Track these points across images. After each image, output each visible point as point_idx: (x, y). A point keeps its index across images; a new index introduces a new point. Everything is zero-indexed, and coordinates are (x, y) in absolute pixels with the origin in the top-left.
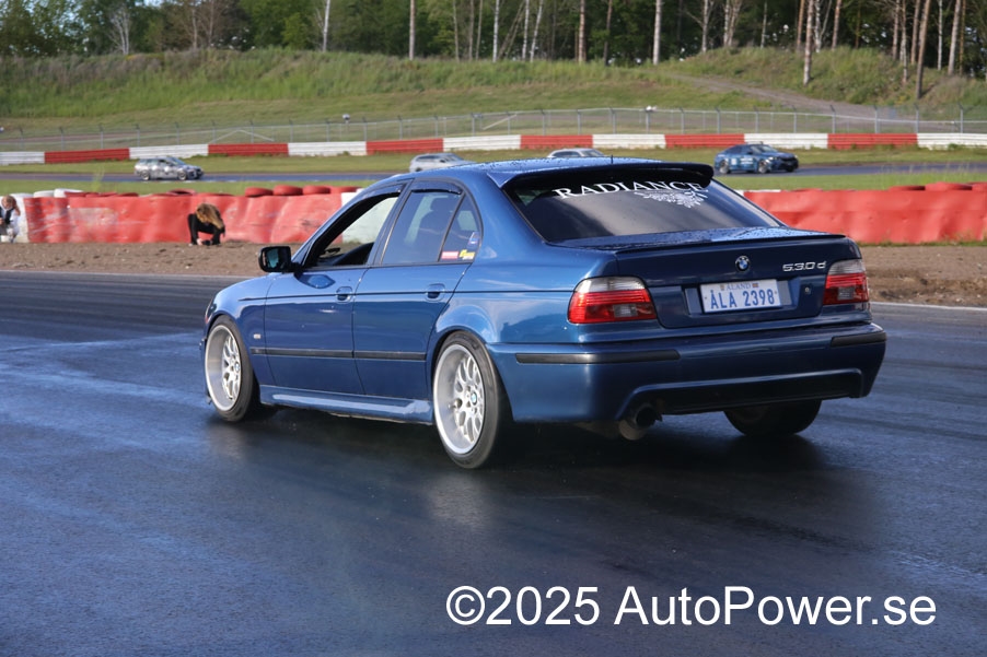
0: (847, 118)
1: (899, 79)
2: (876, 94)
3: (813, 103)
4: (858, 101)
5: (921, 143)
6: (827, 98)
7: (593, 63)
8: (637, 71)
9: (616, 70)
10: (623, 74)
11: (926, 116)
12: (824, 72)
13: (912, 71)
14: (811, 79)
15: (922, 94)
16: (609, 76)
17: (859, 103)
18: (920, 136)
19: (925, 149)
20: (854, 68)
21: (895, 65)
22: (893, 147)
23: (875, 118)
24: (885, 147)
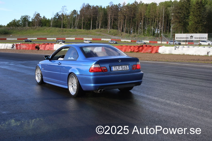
0: (113, 37)
1: (119, 33)
2: (116, 35)
3: (109, 35)
4: (114, 35)
5: (121, 41)
6: (111, 35)
7: (84, 30)
8: (89, 31)
9: (86, 31)
10: (87, 31)
11: (122, 38)
12: (110, 32)
13: (120, 32)
14: (109, 33)
15: (121, 35)
16: (85, 31)
17: (114, 36)
18: (121, 40)
19: (122, 41)
20: (114, 32)
21: (118, 31)
22: (118, 41)
23: (116, 38)
24: (117, 41)
